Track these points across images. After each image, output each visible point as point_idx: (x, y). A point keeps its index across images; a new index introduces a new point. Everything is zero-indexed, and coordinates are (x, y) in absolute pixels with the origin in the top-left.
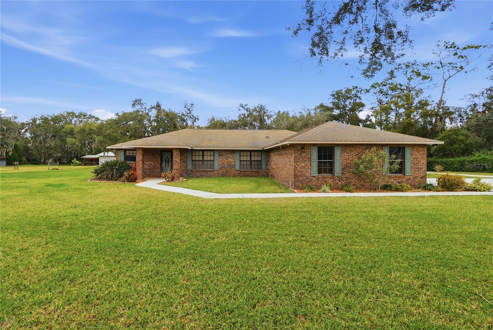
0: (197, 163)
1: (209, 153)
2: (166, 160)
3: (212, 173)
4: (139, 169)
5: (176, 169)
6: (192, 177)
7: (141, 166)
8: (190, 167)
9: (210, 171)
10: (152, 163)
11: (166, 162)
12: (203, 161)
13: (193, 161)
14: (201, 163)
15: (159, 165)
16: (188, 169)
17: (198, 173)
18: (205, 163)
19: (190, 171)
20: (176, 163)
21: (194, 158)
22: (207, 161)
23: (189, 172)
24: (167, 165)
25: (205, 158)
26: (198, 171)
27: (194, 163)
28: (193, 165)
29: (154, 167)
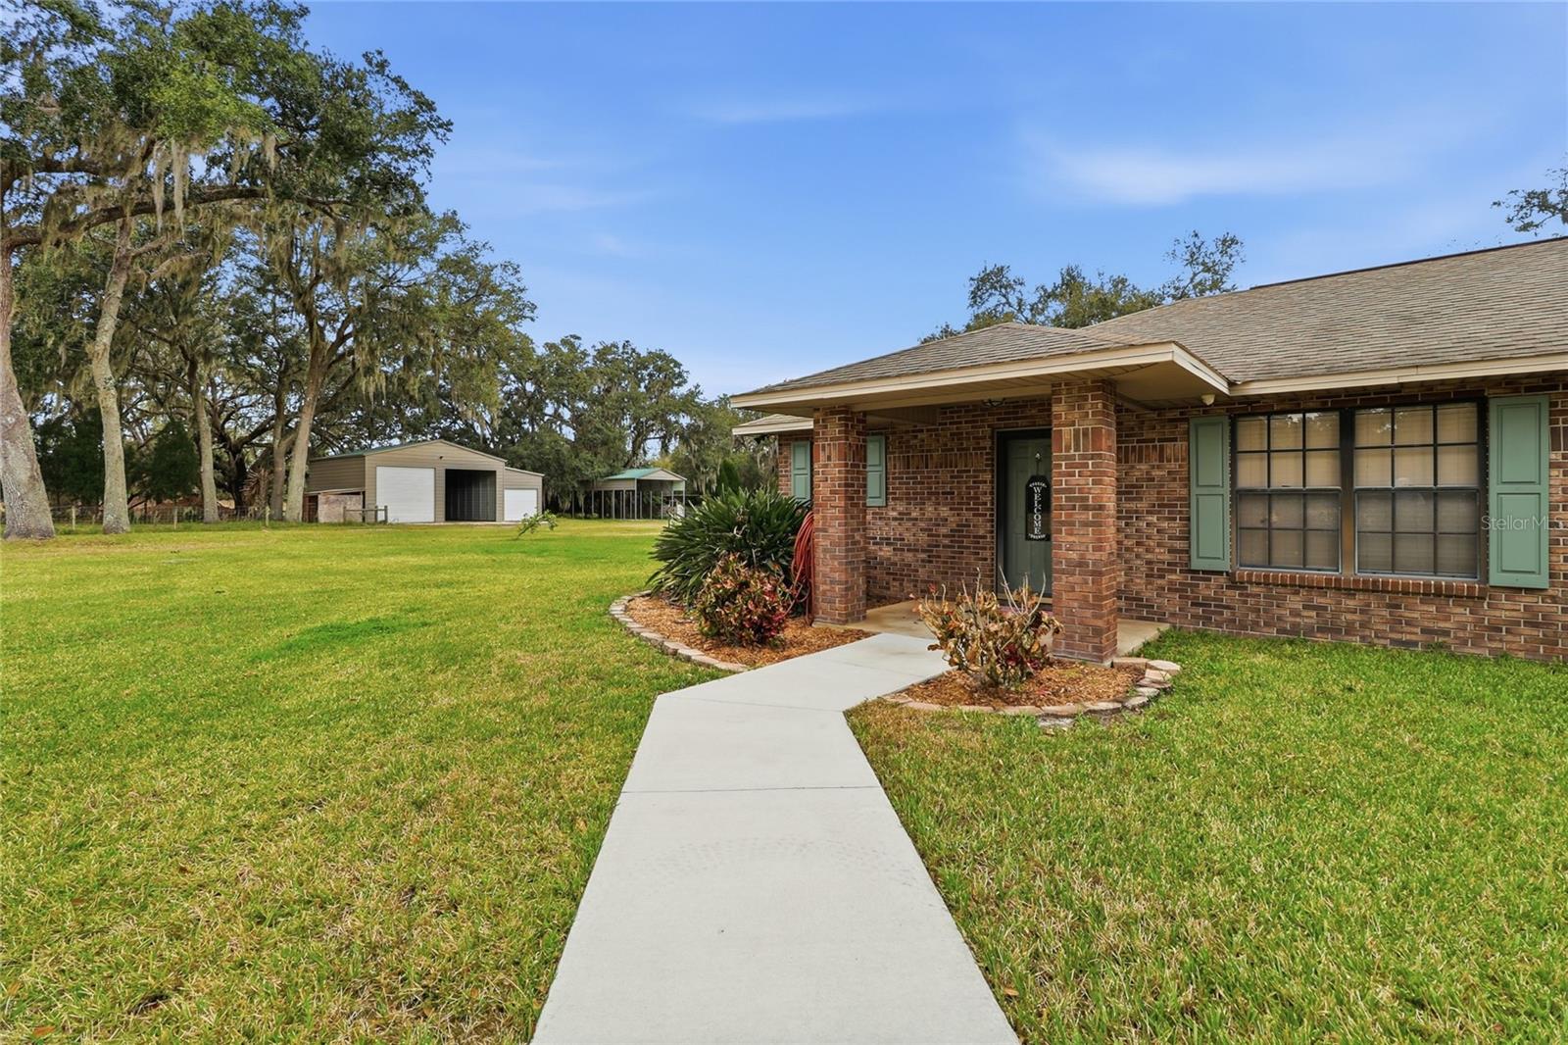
0: (1285, 514)
1: (1413, 426)
2: (1030, 493)
3: (1462, 613)
4: (825, 551)
5: (1082, 564)
6: (1238, 630)
7: (836, 530)
8: (1214, 544)
9: (1439, 594)
10: (945, 511)
11: (1030, 509)
12: (1346, 495)
13: (1240, 496)
14: (1321, 514)
15: (983, 527)
16: (1196, 564)
17: (1295, 602)
18: (1371, 516)
19: (1222, 579)
20: (1079, 516)
21: (1251, 474)
22: (1391, 495)
23: (1206, 590)
24: (1038, 524)
25: (1371, 473)
26: (1296, 586)
27: (1254, 514)
28: (1240, 530)
29: (957, 534)
